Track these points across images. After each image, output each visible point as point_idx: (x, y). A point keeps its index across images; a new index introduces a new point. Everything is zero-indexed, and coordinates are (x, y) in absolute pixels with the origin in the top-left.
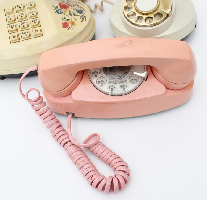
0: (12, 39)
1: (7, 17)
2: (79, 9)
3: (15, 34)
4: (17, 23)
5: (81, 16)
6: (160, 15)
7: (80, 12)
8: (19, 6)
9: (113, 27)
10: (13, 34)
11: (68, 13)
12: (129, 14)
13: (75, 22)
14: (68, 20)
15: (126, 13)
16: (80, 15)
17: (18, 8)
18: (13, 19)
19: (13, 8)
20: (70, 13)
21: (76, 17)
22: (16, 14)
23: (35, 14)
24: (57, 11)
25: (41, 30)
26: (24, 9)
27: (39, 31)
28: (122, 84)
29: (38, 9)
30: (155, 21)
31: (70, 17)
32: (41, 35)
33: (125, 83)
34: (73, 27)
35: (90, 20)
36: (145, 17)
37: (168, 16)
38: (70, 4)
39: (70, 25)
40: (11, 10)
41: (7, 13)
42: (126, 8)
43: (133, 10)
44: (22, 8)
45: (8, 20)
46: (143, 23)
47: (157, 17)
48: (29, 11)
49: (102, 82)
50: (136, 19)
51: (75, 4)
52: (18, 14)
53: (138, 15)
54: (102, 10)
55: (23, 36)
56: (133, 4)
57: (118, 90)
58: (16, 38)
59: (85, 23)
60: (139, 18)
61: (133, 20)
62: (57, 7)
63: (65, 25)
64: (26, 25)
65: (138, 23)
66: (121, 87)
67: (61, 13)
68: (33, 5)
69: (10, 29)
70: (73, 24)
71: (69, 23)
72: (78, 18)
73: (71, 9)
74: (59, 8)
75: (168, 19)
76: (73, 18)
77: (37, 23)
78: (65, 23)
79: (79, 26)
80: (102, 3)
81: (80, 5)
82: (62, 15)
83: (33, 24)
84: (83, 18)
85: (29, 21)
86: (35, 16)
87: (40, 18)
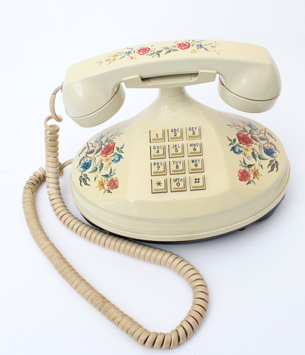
0: (155, 187)
2: (268, 146)
3: (162, 180)
4: (167, 160)
5: (270, 161)
7: (269, 152)
8: (174, 131)
10: (159, 179)
11: (249, 153)
13: (261, 171)
14: (250, 166)
16: (270, 158)
18: (161, 152)
19: (164, 132)
20: (253, 154)
21: (262, 162)
22: (167, 143)
23: (198, 149)
24: (233, 149)
25: (204, 178)
26: (182, 137)
27: (201, 181)
29: (204, 140)
31: (252, 161)
32: (203, 188)
34: (255, 180)
38: (255, 135)
39: (252, 176)
40: (160, 136)
41: (154, 139)
44: (179, 134)
45: (154, 152)
48: (188, 144)
51: (262, 135)
55: (174, 185)
58: (163, 186)
62: (234, 141)
63: (244, 176)
64: (180, 167)
67: (240, 152)
68: (197, 133)
69: (155, 169)
70: (256, 174)
71: (251, 172)
72: (265, 163)
73: (255, 146)
74: (237, 142)
76: (256, 163)
77: (199, 166)
78: (245, 171)
79: (266, 179)
81: (270, 139)
82: (241, 156)
83: (192, 166)
84: (273, 165)
85: (187, 159)
86: (198, 151)
87: (206, 156)
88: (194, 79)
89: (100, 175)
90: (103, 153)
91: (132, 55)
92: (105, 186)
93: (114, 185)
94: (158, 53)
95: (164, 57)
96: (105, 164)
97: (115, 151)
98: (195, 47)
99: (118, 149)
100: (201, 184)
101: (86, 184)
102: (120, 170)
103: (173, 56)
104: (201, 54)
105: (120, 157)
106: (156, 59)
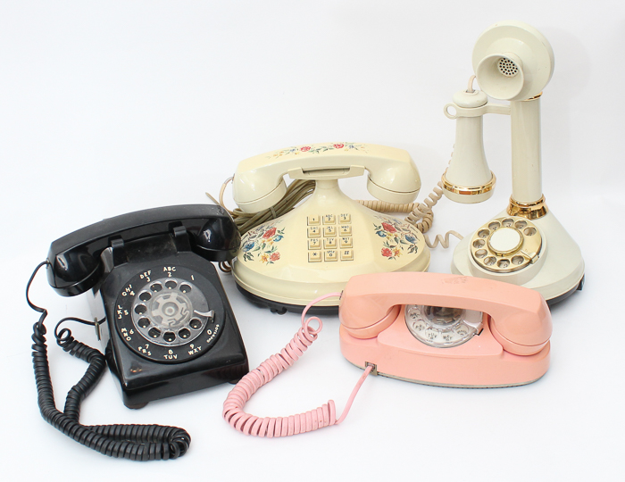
0: (312, 256)
1: (309, 227)
2: (409, 235)
3: (317, 252)
4: (322, 238)
5: (411, 246)
6: (521, 258)
7: (410, 239)
8: (329, 217)
9: (455, 270)
10: (315, 251)
11: (393, 238)
12: (479, 253)
13: (401, 251)
14: (392, 247)
15: (475, 250)
16: (410, 244)
17: (327, 219)
18: (317, 231)
19: (319, 218)
20: (395, 238)
21: (403, 246)
22: (322, 226)
23: (348, 230)
24: (378, 233)
25: (352, 253)
26: (334, 221)
27: (350, 253)
28: (446, 334)
29: (353, 224)
30: (511, 266)
31: (394, 243)
32: (352, 258)
33: (450, 334)
34: (396, 257)
35: (423, 254)
36: (498, 259)
37: (531, 262)
38: (399, 226)
39: (393, 254)
40: (316, 220)
41: (311, 223)
42: (477, 244)
43: (485, 247)
44: (332, 219)
45: (311, 232)
46: (495, 266)
47: (516, 261)
48: (340, 226)
49: (420, 328)
50: (487, 260)
51: (405, 228)
52: (325, 227)
53: (490, 255)
54: (446, 246)
55: (327, 255)
56: (486, 239)
57: (439, 339)
58: (318, 256)
59: (414, 256)
60: (492, 260)
61: (481, 260)
62: (380, 227)
63: (386, 253)
64: (333, 243)
65: (489, 266)
66: (445, 337)
67: (384, 236)
68: (347, 218)
69: (311, 243)
70: (397, 253)
71: (392, 250)
72: (406, 247)
73: (398, 234)
74: (382, 228)
75: (531, 265)
76: (398, 246)
77: (349, 242)
78: (387, 250)
79: (406, 257)
80: (447, 235)
81: (412, 231)
82: (385, 239)
83: (343, 242)
84: (413, 249)
85: (338, 238)
86: (347, 233)
87: (354, 236)
88: (346, 173)
89: (262, 252)
90: (265, 236)
91: (296, 151)
92: (268, 259)
93: (276, 257)
94: (318, 151)
95: (322, 154)
96: (267, 243)
97: (277, 233)
98: (348, 147)
99: (279, 232)
100: (350, 254)
101: (250, 259)
102: (280, 247)
103: (329, 153)
104: (352, 153)
105: (281, 237)
106: (316, 155)
